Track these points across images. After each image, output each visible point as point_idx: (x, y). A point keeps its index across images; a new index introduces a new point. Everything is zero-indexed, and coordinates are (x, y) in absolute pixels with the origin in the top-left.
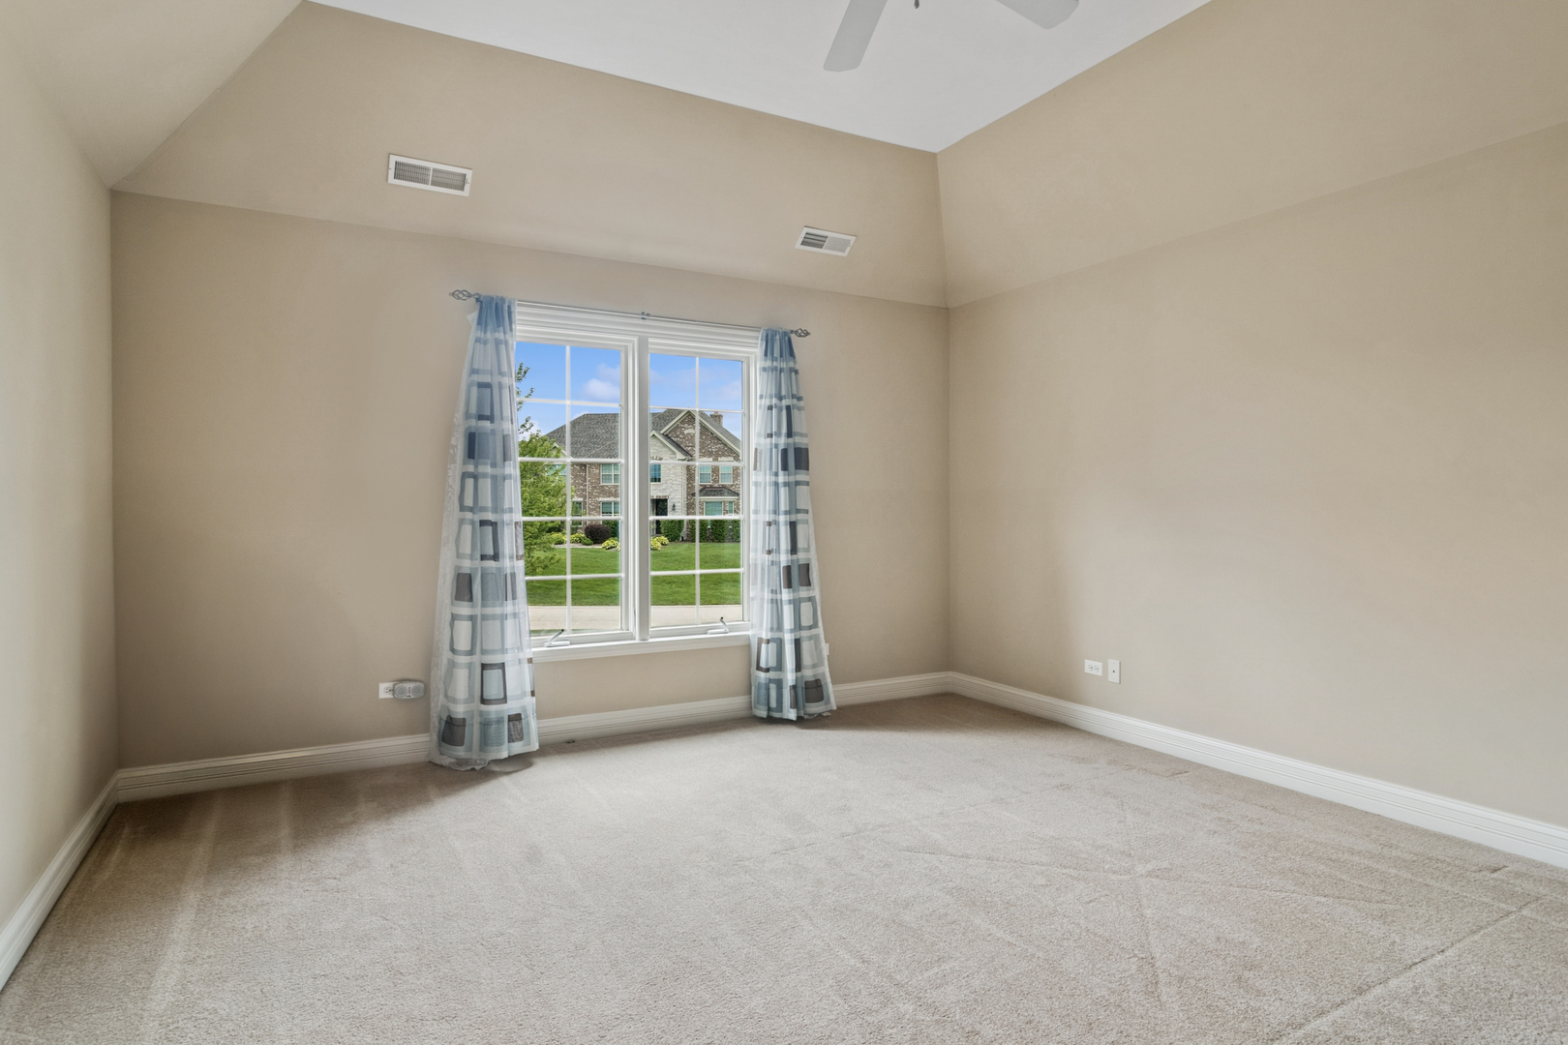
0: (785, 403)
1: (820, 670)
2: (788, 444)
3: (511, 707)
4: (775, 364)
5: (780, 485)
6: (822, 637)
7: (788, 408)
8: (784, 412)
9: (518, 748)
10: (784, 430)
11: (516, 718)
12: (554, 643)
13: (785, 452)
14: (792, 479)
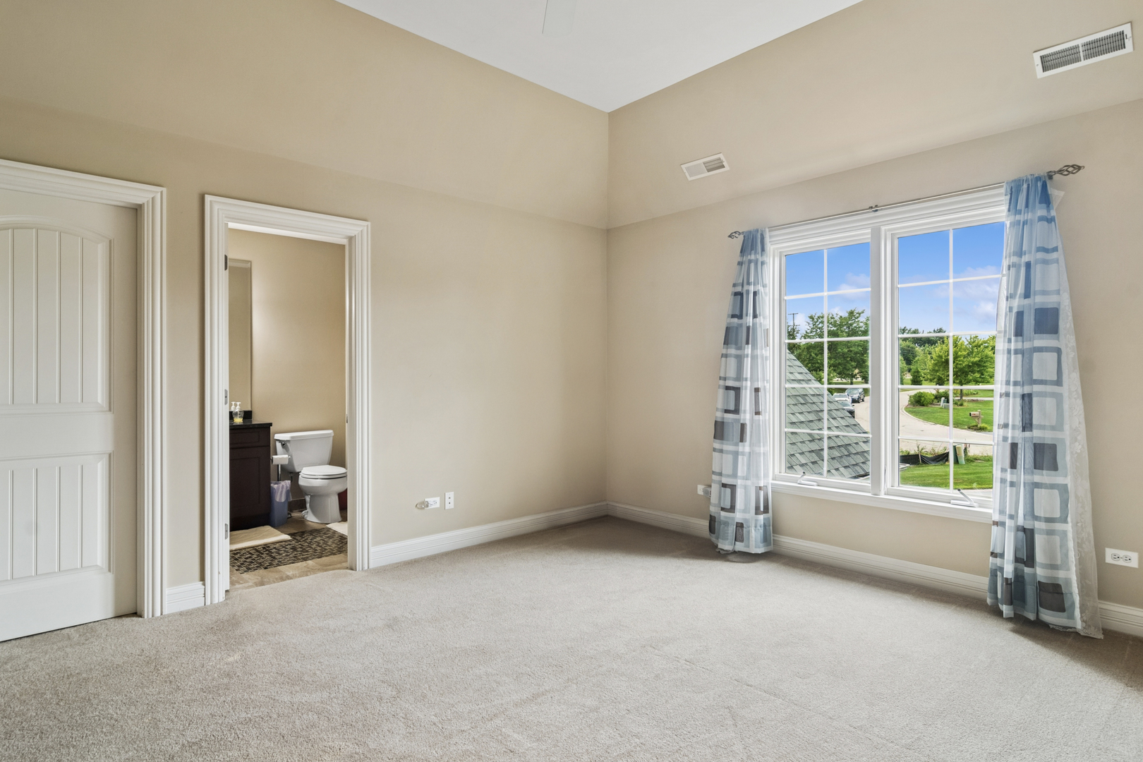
0: (1025, 259)
1: (1061, 574)
2: (1023, 306)
3: (738, 516)
4: (1018, 217)
5: (1012, 352)
6: (1070, 535)
7: (1028, 265)
8: (1023, 270)
9: (740, 547)
10: (1021, 289)
11: (740, 526)
12: (803, 482)
13: (1020, 315)
14: (1027, 345)
